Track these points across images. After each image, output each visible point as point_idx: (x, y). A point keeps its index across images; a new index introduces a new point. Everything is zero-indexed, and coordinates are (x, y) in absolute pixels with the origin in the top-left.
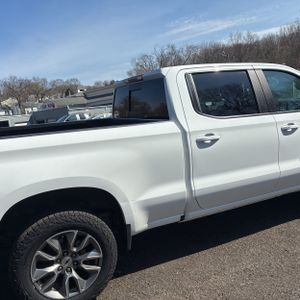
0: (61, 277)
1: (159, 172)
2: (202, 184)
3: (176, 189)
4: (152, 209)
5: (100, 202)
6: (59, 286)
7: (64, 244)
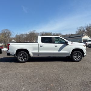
0: (22, 59)
1: (34, 49)
2: (40, 51)
3: (37, 51)
4: (33, 53)
5: (27, 51)
6: (21, 59)
7: (22, 54)
